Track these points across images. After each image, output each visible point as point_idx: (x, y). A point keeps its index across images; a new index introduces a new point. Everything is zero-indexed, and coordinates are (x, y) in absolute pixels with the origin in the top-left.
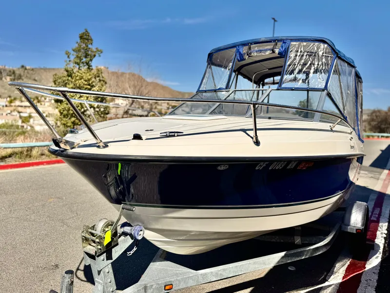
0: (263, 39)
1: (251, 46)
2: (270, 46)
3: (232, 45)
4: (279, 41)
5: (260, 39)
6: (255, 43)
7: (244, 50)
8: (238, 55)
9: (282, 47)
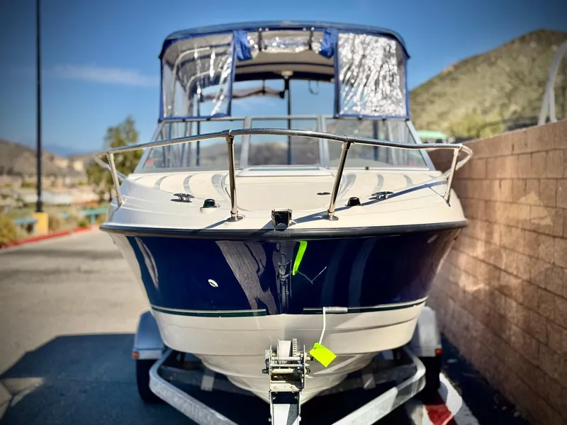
0: (286, 23)
1: (264, 34)
2: (302, 37)
3: (223, 29)
4: (318, 28)
5: (281, 22)
6: (272, 29)
7: (251, 40)
8: (239, 49)
9: (326, 40)
